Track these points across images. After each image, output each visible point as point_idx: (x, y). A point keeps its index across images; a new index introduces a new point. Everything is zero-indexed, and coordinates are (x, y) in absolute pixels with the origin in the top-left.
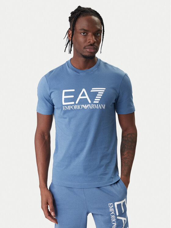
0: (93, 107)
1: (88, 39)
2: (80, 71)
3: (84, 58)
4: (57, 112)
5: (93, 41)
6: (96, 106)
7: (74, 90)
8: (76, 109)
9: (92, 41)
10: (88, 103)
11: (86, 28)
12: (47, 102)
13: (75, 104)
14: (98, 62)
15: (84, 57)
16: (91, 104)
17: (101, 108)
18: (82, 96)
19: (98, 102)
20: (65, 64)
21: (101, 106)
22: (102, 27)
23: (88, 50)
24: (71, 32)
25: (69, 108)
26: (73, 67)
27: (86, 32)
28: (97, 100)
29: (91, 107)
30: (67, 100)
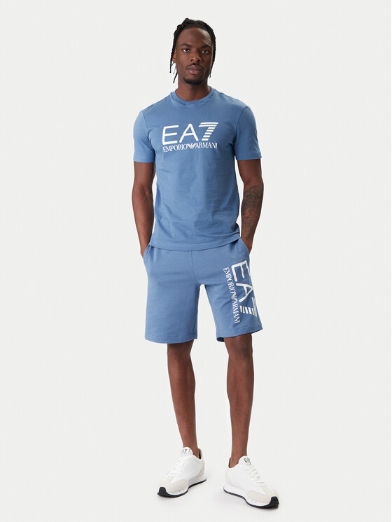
0: (201, 146)
1: (191, 57)
2: (187, 103)
6: (205, 144)
7: (177, 126)
8: (179, 149)
10: (195, 141)
11: (189, 43)
16: (198, 142)
17: (211, 147)
18: (187, 132)
19: (207, 140)
21: (211, 144)
23: (191, 72)
25: (171, 149)
26: (178, 98)
27: (189, 48)
28: (206, 137)
29: (199, 146)
30: (167, 139)
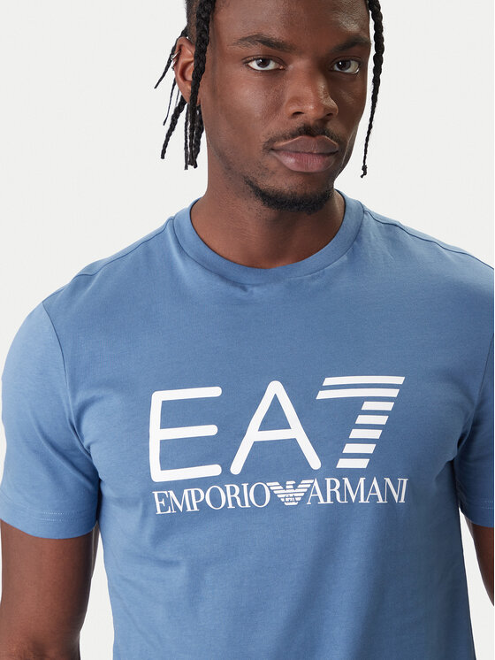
0: (333, 494)
1: (288, 96)
2: (248, 277)
3: (269, 206)
4: (119, 522)
5: (318, 105)
6: (354, 485)
7: (215, 392)
8: (231, 506)
9: (311, 107)
10: (303, 471)
11: (275, 33)
12: (58, 461)
13: (226, 476)
14: (349, 223)
15: (271, 199)
16: (320, 475)
17: (381, 501)
18: (264, 426)
19: (363, 464)
20: (159, 234)
21: (382, 484)
22: (372, 23)
23: (290, 161)
24: (189, 53)
25: (190, 501)
26: (209, 253)
27: (274, 54)
28: (358, 452)
29: (326, 494)
30: (175, 454)
